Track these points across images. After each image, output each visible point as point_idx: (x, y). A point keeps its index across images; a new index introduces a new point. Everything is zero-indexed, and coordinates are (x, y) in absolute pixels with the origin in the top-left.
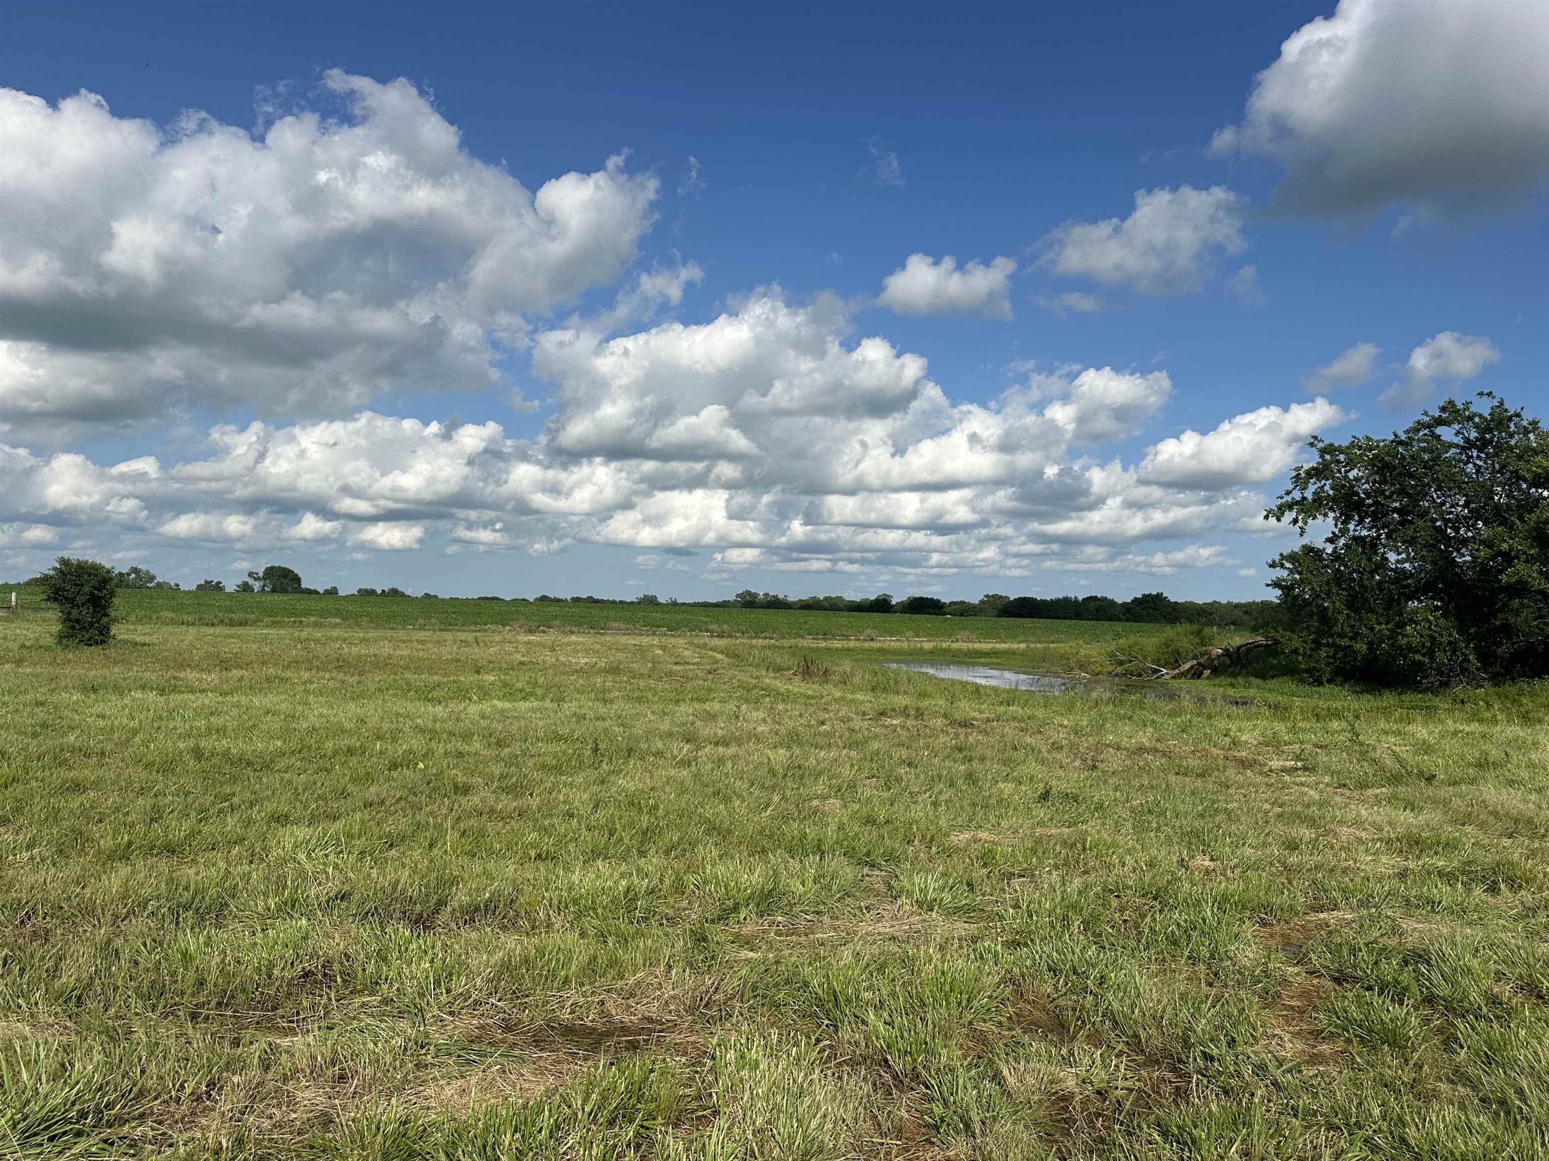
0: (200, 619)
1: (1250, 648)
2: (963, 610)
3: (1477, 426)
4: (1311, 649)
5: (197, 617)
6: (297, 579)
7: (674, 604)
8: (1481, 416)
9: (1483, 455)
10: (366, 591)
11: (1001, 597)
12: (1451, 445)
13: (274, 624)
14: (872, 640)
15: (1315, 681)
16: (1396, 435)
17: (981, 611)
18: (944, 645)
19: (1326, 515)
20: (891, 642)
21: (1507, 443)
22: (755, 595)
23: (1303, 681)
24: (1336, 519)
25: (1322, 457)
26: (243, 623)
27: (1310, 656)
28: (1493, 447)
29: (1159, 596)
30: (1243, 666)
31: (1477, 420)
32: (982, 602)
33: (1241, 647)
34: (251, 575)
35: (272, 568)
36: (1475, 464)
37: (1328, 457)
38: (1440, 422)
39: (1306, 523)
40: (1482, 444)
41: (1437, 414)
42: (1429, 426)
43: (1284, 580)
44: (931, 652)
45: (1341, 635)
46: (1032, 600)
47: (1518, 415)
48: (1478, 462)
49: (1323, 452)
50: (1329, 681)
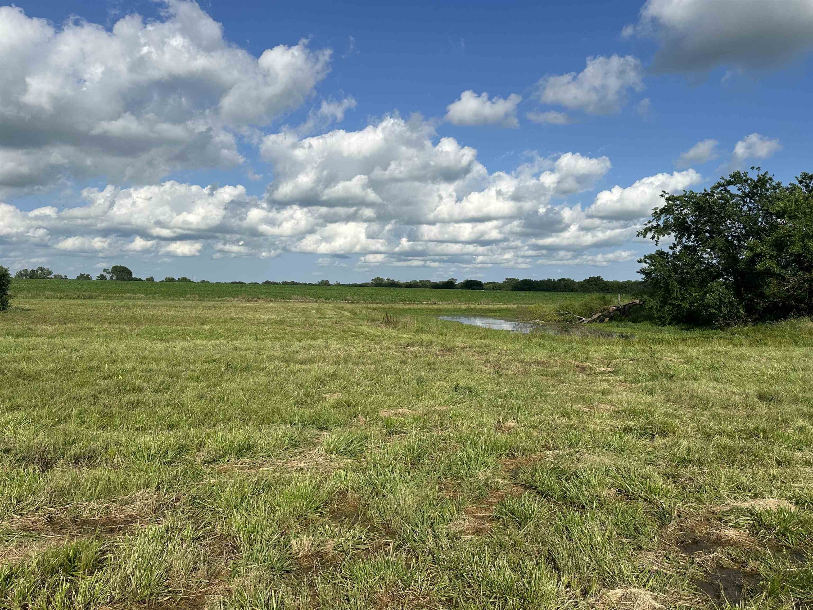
0: (67, 295)
1: (630, 306)
2: (494, 287)
3: (749, 185)
4: (660, 307)
5: (65, 294)
6: (130, 273)
7: (339, 285)
8: (751, 180)
9: (752, 201)
10: (169, 279)
11: (515, 279)
12: (735, 196)
13: (108, 298)
14: (435, 304)
15: (662, 323)
16: (705, 190)
17: (503, 287)
18: (473, 306)
19: (669, 234)
20: (446, 305)
21: (765, 194)
22: (383, 280)
23: (656, 324)
24: (676, 236)
25: (667, 202)
26: (90, 298)
27: (659, 310)
28: (758, 196)
29: (598, 279)
30: (627, 316)
31: (749, 182)
32: (504, 282)
33: (626, 305)
34: (105, 270)
35: (116, 267)
36: (748, 206)
37: (670, 202)
38: (730, 183)
39: (658, 238)
40: (751, 195)
41: (728, 179)
42: (724, 185)
43: (646, 269)
44: (465, 310)
45: (676, 299)
46: (531, 281)
47: (771, 179)
48: (749, 205)
49: (668, 199)
50: (669, 324)
